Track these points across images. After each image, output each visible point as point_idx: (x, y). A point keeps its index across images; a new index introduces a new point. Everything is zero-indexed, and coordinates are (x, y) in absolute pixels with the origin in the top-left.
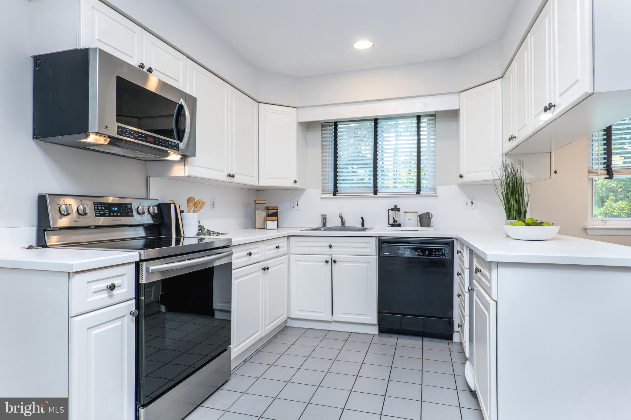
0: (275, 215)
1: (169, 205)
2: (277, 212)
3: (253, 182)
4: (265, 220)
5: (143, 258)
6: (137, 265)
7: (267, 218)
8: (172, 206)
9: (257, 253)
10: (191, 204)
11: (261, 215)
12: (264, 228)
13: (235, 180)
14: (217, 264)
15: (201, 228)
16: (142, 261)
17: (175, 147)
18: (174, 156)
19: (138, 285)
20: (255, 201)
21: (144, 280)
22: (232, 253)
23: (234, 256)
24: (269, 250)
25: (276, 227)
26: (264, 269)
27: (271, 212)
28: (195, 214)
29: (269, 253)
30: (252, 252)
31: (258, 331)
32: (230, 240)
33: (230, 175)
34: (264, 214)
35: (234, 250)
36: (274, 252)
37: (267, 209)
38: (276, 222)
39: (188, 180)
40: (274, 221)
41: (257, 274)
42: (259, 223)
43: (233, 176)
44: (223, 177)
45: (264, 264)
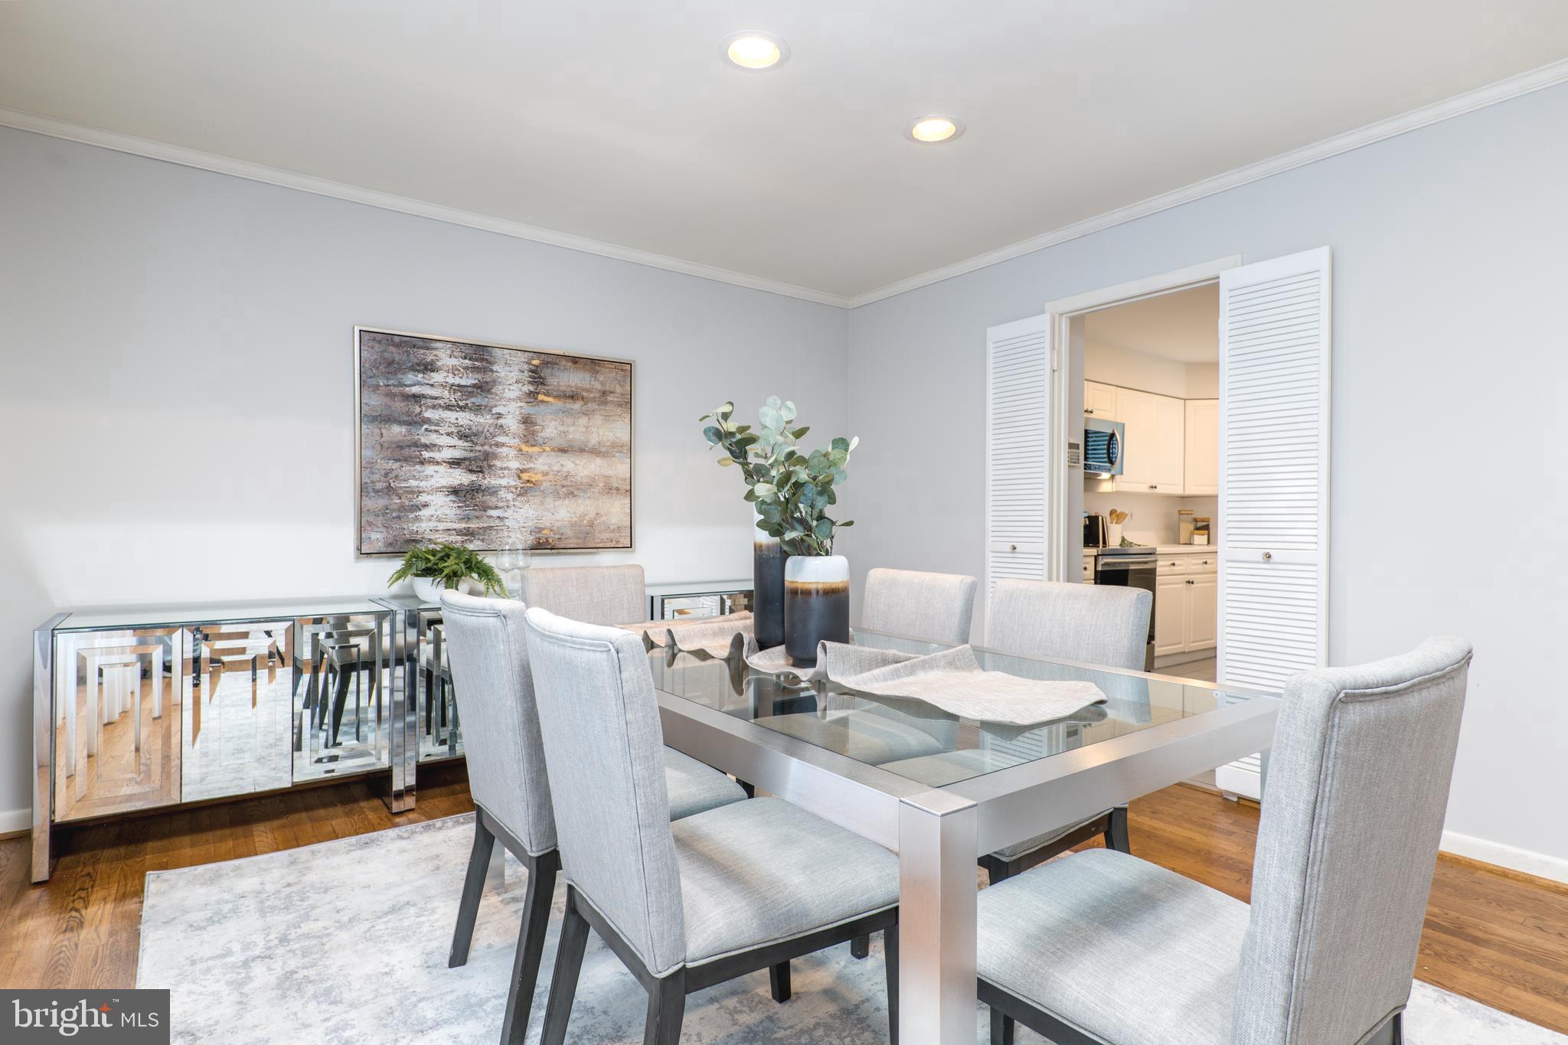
0: (1206, 528)
1: (1097, 518)
2: (1208, 525)
3: (1178, 490)
4: (1192, 534)
5: (1100, 553)
6: (1096, 557)
7: (1195, 531)
8: (1100, 518)
9: (1180, 565)
10: (1114, 516)
11: (1186, 528)
12: (1190, 544)
13: (1156, 491)
14: (1132, 567)
15: (1123, 540)
16: (1098, 555)
17: (1109, 470)
18: (1105, 475)
19: (1096, 572)
20: (1179, 511)
21: (1099, 568)
22: (1157, 560)
23: (1159, 563)
24: (1194, 565)
25: (1206, 543)
26: (1189, 582)
27: (1200, 524)
28: (1119, 527)
29: (1193, 567)
30: (1176, 563)
31: (1179, 643)
32: (1155, 549)
33: (1152, 487)
34: (1191, 527)
35: (1158, 557)
36: (1200, 568)
37: (1196, 520)
38: (1206, 536)
39: (1117, 494)
40: (1203, 535)
41: (1181, 586)
42: (1184, 536)
43: (1155, 487)
44: (1144, 488)
45: (1191, 578)
